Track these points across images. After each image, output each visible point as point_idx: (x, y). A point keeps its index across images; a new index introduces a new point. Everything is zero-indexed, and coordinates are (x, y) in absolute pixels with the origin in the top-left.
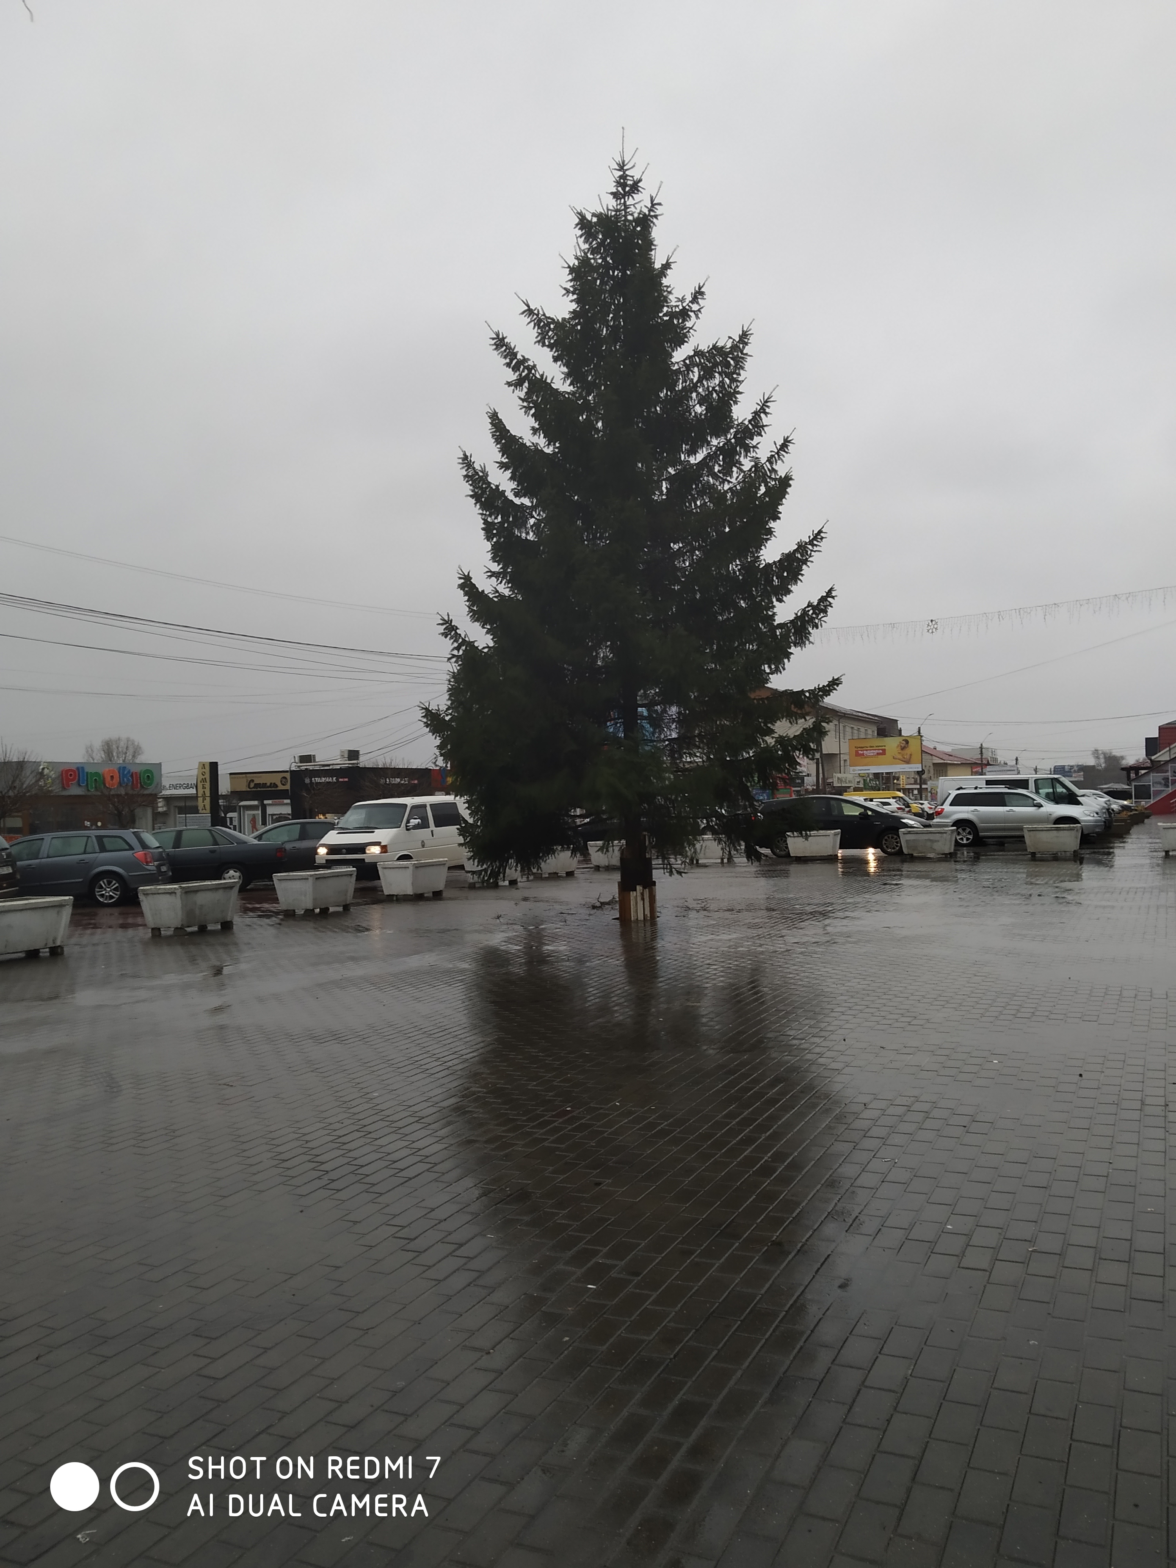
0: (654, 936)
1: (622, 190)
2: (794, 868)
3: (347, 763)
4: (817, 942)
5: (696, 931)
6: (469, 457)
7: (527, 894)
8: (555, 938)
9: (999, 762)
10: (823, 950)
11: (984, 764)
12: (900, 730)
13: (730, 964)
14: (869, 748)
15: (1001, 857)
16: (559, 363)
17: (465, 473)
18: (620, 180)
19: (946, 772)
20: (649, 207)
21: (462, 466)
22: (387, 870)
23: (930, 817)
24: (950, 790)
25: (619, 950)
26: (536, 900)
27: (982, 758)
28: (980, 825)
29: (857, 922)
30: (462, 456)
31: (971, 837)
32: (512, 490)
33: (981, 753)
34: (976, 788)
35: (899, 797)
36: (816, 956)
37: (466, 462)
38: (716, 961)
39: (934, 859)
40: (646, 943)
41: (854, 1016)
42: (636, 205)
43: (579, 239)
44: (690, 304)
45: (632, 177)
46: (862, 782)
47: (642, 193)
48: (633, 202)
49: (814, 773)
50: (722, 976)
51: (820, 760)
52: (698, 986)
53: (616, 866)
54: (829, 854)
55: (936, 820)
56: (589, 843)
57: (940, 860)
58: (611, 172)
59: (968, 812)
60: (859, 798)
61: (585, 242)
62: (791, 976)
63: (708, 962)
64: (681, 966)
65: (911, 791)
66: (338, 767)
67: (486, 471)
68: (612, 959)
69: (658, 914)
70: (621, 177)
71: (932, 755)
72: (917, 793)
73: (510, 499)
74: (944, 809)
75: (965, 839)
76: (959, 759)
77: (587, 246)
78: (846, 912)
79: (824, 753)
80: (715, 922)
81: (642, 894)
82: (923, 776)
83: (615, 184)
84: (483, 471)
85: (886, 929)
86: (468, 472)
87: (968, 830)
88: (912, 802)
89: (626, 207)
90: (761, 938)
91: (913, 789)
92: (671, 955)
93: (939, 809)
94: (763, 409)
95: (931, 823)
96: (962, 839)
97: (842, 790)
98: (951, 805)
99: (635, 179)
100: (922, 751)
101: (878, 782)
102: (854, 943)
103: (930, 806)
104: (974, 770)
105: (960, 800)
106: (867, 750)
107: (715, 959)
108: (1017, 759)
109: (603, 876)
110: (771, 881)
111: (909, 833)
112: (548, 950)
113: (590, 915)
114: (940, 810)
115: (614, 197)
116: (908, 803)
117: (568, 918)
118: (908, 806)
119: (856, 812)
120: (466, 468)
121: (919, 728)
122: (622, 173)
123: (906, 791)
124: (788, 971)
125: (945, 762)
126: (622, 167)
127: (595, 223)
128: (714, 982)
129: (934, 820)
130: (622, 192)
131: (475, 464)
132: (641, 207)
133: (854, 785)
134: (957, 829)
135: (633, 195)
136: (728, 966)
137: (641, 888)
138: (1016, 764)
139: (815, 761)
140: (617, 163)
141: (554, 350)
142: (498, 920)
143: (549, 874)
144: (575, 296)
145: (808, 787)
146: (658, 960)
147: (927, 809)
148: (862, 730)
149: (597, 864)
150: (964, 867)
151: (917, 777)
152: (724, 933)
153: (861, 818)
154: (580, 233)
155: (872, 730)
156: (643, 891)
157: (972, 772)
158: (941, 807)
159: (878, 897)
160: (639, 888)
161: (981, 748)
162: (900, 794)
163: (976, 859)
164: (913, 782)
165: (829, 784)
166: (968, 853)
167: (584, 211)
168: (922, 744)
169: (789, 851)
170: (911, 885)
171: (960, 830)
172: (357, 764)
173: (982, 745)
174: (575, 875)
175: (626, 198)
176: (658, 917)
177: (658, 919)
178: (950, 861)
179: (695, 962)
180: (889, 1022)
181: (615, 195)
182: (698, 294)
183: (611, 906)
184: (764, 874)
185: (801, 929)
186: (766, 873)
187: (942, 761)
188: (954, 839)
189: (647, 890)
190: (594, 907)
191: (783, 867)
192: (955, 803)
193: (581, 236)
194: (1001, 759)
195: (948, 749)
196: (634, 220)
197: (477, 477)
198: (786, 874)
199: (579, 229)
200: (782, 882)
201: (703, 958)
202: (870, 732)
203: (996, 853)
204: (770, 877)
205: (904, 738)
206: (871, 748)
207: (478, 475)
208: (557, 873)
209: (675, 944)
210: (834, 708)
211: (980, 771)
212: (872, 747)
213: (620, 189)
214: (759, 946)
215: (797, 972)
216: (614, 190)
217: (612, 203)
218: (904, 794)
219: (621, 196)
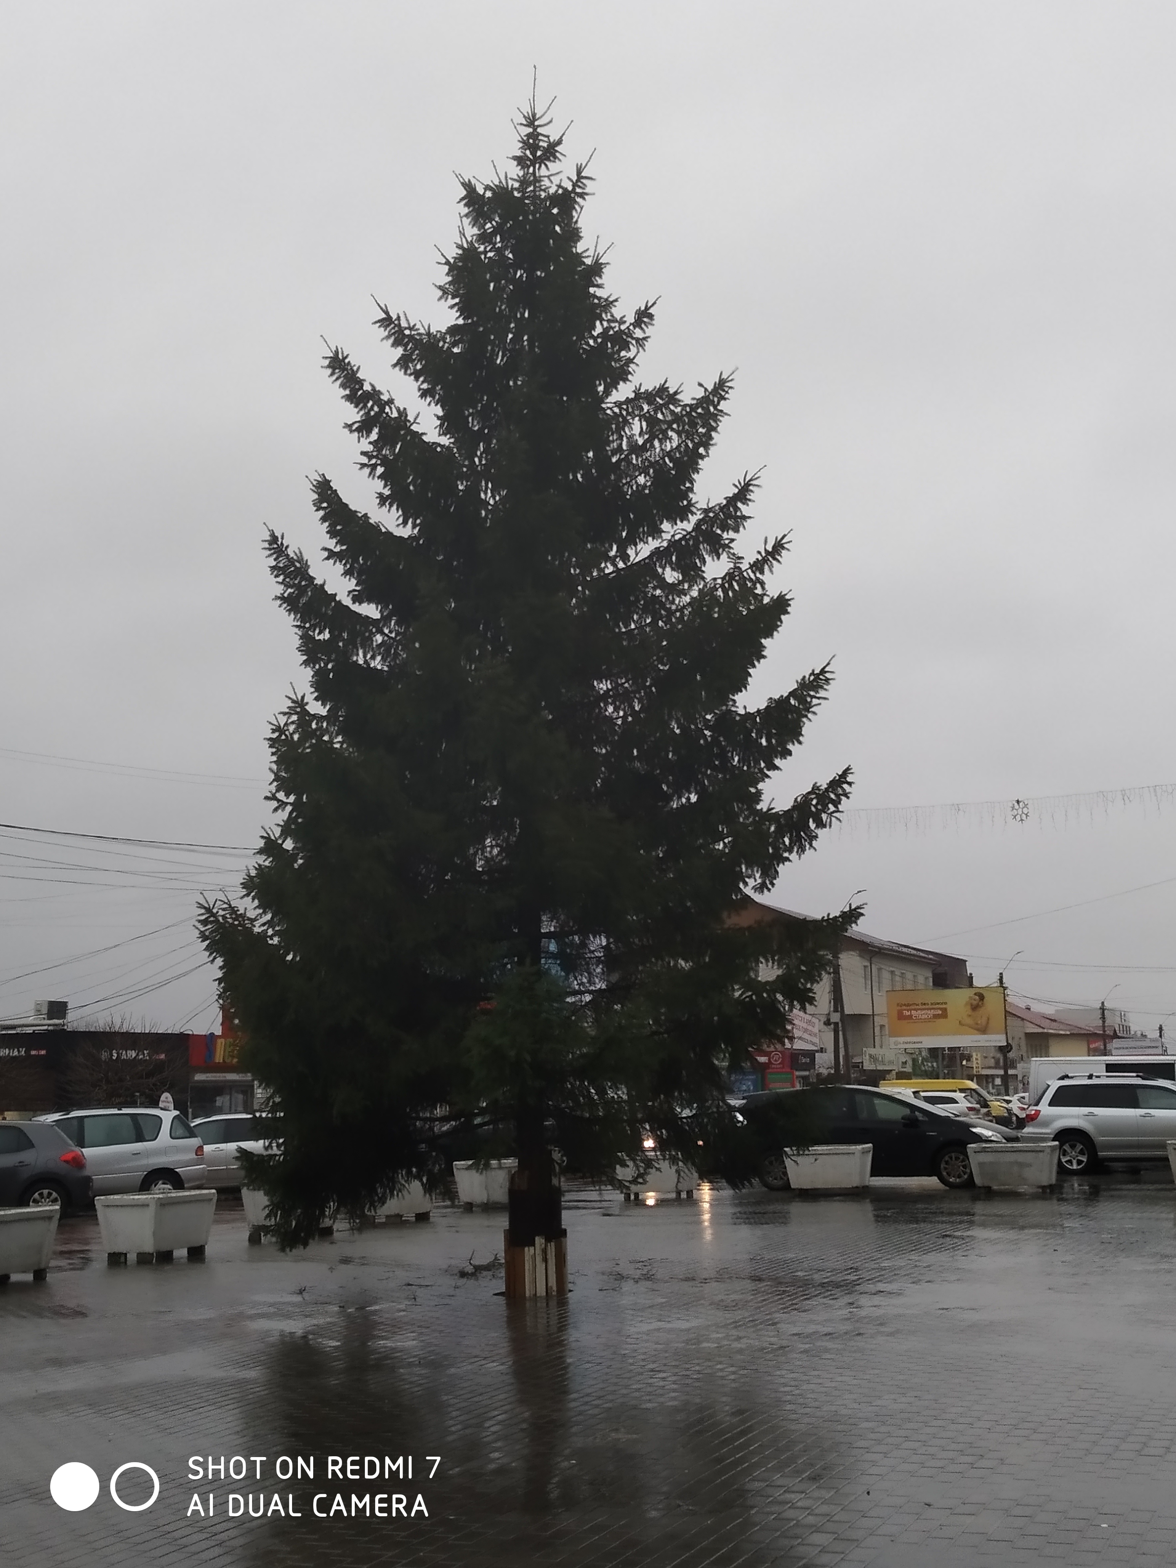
0: (563, 1325)
1: (531, 154)
2: (797, 1208)
3: (46, 1024)
4: (830, 1334)
5: (633, 1315)
6: (280, 540)
7: (348, 1250)
8: (396, 1327)
9: (1132, 1033)
10: (840, 1347)
11: (1108, 1036)
12: (971, 978)
13: (688, 1370)
14: (920, 1007)
15: (1131, 1193)
16: (429, 399)
17: (274, 563)
18: (528, 139)
19: (1047, 1047)
20: (574, 181)
21: (269, 552)
22: (111, 1209)
23: (1021, 1123)
24: (1050, 1079)
25: (504, 1348)
26: (364, 1262)
27: (1104, 1026)
28: (1099, 1139)
29: (895, 1301)
30: (269, 538)
31: (1084, 1159)
32: (350, 592)
33: (1103, 1018)
34: (1090, 1077)
35: (971, 1089)
36: (829, 1356)
37: (275, 546)
38: (665, 1365)
39: (1026, 1195)
40: (549, 1335)
41: (885, 1454)
42: (552, 178)
43: (464, 219)
44: (631, 327)
45: (548, 137)
46: (910, 1062)
47: (560, 160)
48: (547, 173)
49: (830, 1047)
50: (674, 1391)
51: (840, 1025)
52: (635, 1407)
53: (500, 1203)
54: (855, 1185)
55: (1028, 1130)
56: (455, 1163)
57: (1035, 1197)
58: (515, 127)
59: (1078, 1117)
60: (904, 1091)
61: (475, 223)
62: (787, 1389)
63: (651, 1366)
64: (607, 1374)
65: (990, 1080)
66: (29, 1030)
67: (305, 559)
68: (493, 1362)
69: (570, 1286)
70: (529, 136)
71: (1023, 1019)
72: (1000, 1083)
73: (345, 604)
74: (1040, 1111)
75: (1074, 1162)
76: (1069, 1027)
77: (475, 231)
78: (879, 1284)
79: (847, 1012)
80: (664, 1300)
81: (545, 1252)
82: (1011, 1055)
83: (521, 145)
84: (300, 559)
85: (941, 1312)
86: (279, 562)
87: (1079, 1147)
88: (992, 1098)
89: (537, 180)
90: (740, 1326)
91: (993, 1077)
92: (592, 1355)
93: (1032, 1110)
94: (743, 493)
95: (1019, 1135)
96: (1070, 1162)
97: (877, 1077)
98: (1050, 1105)
99: (552, 140)
100: (1006, 1011)
101: (935, 1064)
102: (891, 1334)
103: (1021, 1105)
104: (1091, 1046)
105: (1064, 1098)
106: (916, 1010)
107: (664, 1362)
108: (1161, 1029)
109: (478, 1221)
110: (759, 1231)
111: (984, 1150)
112: (386, 1347)
113: (456, 1287)
114: (1033, 1112)
115: (518, 165)
116: (985, 1101)
117: (420, 1292)
118: (985, 1104)
119: (898, 1113)
120: (275, 556)
121: (1001, 974)
122: (531, 130)
123: (984, 1080)
124: (783, 1380)
125: (1045, 1031)
126: (531, 121)
127: (489, 198)
128: (662, 1399)
129: (1026, 1130)
130: (531, 157)
131: (288, 550)
132: (561, 180)
133: (897, 1068)
134: (1061, 1146)
135: (547, 163)
136: (684, 1373)
137: (544, 1241)
138: (1161, 1036)
139: (832, 1026)
140: (524, 116)
141: (422, 379)
142: (300, 1296)
143: (387, 1217)
144: (457, 300)
145: (821, 1070)
146: (570, 1364)
147: (1016, 1111)
148: (909, 976)
149: (469, 1201)
150: (1071, 1208)
151: (999, 1056)
152: (679, 1319)
153: (905, 1125)
154: (466, 210)
155: (924, 977)
156: (546, 1246)
157: (1089, 1049)
158: (1035, 1108)
159: (931, 1258)
160: (539, 1241)
161: (1103, 1009)
162: (973, 1085)
163: (1093, 1195)
164: (993, 1065)
165: (856, 1065)
166: (1079, 1185)
167: (473, 181)
168: (1005, 1000)
169: (788, 1179)
170: (985, 1240)
171: (1066, 1147)
172: (64, 1025)
173: (1103, 1003)
174: (432, 1219)
175: (537, 166)
176: (570, 1291)
177: (570, 1295)
178: (1050, 1199)
179: (632, 1367)
180: (940, 1464)
181: (520, 161)
182: (644, 316)
183: (491, 1273)
184: (747, 1218)
185: (805, 1311)
186: (750, 1216)
187: (1040, 1030)
188: (1056, 1161)
189: (553, 1244)
190: (463, 1274)
191: (778, 1207)
192: (1055, 1102)
193: (466, 215)
194: (1135, 1027)
195: (1049, 1010)
196: (549, 197)
197: (292, 569)
198: (782, 1219)
199: (465, 205)
200: (774, 1232)
201: (643, 1360)
202: (921, 979)
203: (1124, 1187)
204: (756, 1223)
205: (977, 990)
206: (924, 1007)
207: (295, 566)
208: (402, 1216)
209: (598, 1337)
210: (865, 940)
211: (1102, 1047)
212: (925, 1004)
213: (528, 152)
214: (736, 1340)
215: (796, 1383)
216: (519, 153)
217: (515, 171)
218: (978, 1084)
219: (528, 163)
